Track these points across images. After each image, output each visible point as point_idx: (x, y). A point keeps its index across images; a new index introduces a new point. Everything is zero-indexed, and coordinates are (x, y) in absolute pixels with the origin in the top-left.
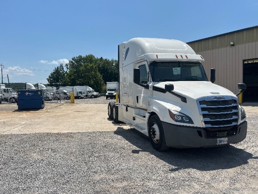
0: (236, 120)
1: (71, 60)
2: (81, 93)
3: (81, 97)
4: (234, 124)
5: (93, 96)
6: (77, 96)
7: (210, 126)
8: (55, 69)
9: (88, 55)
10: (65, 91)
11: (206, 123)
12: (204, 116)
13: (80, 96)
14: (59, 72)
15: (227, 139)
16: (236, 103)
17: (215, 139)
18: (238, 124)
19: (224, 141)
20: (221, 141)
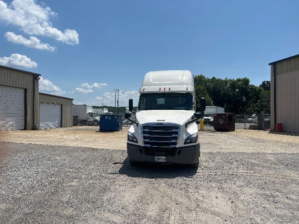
0: (175, 144)
4: (171, 146)
7: (149, 146)
11: (145, 143)
12: (145, 137)
15: (165, 157)
16: (178, 129)
17: (153, 157)
18: (177, 146)
19: (162, 159)
20: (159, 159)
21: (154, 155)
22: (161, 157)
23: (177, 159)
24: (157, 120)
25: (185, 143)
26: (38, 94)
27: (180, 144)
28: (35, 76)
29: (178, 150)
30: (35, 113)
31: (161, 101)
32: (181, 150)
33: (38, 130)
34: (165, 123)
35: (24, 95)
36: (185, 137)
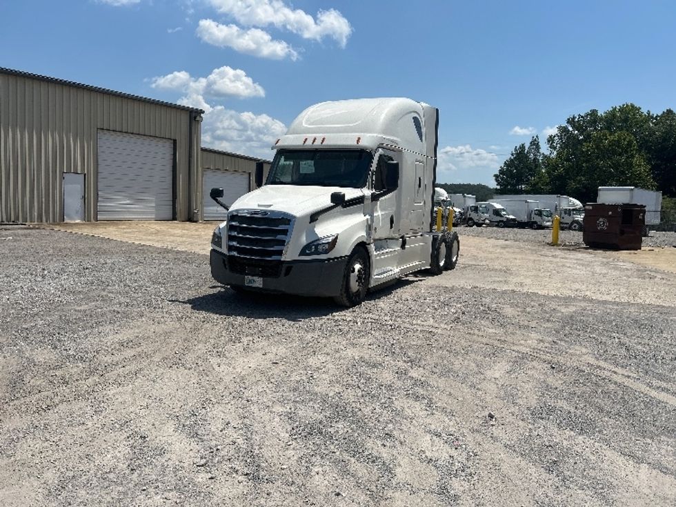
0: (280, 253)
1: (564, 124)
2: (540, 213)
3: (539, 223)
5: (575, 224)
6: (528, 222)
7: (235, 254)
8: (514, 152)
9: (619, 108)
10: (498, 206)
11: (230, 248)
12: (231, 238)
13: (535, 222)
14: (527, 157)
15: (261, 279)
16: (289, 224)
17: (242, 276)
18: (283, 259)
19: (258, 282)
20: (250, 281)
21: (243, 272)
22: (256, 278)
23: (281, 284)
24: (259, 205)
25: (303, 253)
26: (199, 150)
27: (291, 253)
28: (194, 115)
29: (285, 266)
30: (193, 187)
31: (307, 167)
32: (292, 267)
33: (196, 222)
34: (270, 211)
35: (172, 153)
36: (304, 240)
